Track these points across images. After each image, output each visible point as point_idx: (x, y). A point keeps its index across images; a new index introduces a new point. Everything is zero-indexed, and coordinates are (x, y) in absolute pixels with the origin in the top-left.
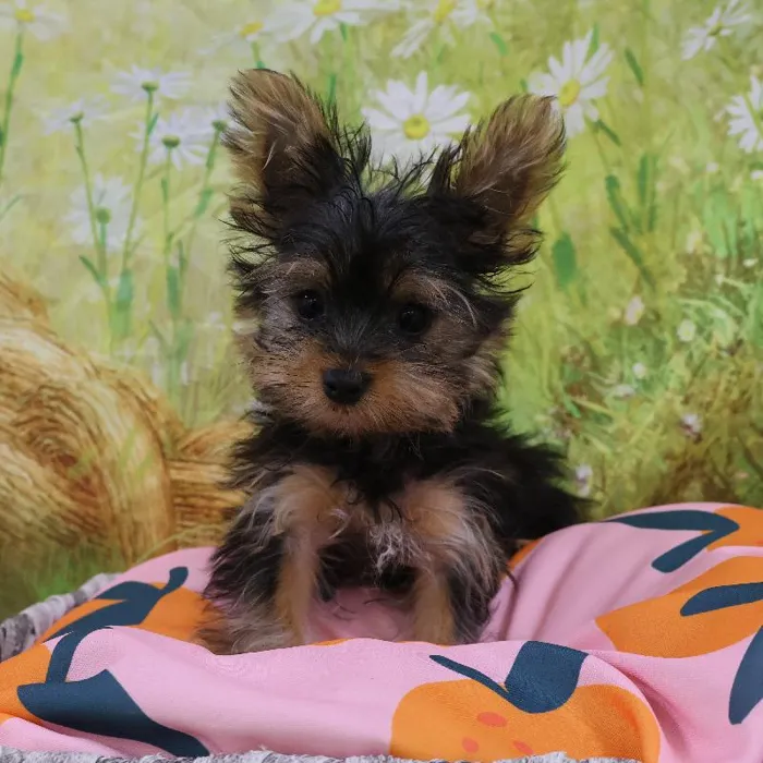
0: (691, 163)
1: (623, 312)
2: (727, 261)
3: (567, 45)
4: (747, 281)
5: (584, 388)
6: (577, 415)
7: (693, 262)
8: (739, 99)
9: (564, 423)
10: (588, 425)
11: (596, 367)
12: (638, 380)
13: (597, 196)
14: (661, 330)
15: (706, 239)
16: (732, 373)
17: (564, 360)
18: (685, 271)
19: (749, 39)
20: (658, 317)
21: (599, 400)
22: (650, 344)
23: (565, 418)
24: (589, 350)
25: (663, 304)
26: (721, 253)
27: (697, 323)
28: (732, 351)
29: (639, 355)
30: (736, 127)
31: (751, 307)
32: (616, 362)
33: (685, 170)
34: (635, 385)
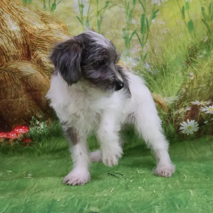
1: (203, 39)
5: (193, 56)
6: (190, 61)
9: (188, 63)
10: (193, 64)
11: (196, 51)
12: (204, 55)
13: (199, 12)
14: (210, 44)
17: (190, 49)
20: (210, 41)
21: (196, 58)
22: (207, 47)
23: (188, 62)
24: (195, 47)
29: (205, 49)
32: (200, 50)
34: (203, 56)
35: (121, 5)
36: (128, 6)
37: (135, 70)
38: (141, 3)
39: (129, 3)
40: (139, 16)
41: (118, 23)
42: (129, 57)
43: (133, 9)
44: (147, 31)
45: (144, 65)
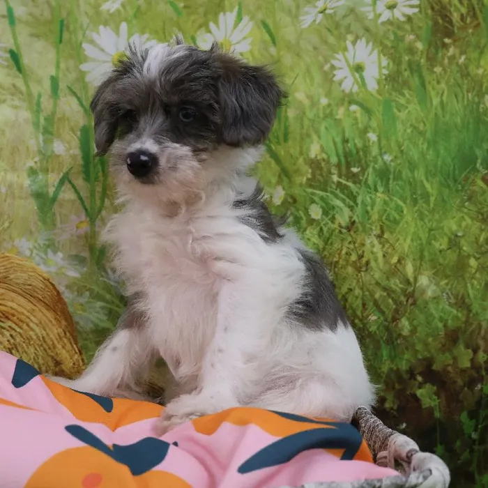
0: (310, 97)
1: (271, 196)
2: (339, 165)
3: (221, 15)
4: (354, 183)
7: (315, 164)
8: (340, 56)
14: (298, 210)
15: (323, 149)
16: (350, 243)
18: (310, 171)
19: (345, 16)
20: (295, 201)
25: (297, 191)
26: (334, 160)
27: (322, 207)
28: (349, 229)
30: (339, 75)
31: (359, 200)
33: (306, 102)
35: (17, 103)
36: (38, 104)
37: (78, 292)
38: (74, 94)
39: (40, 96)
40: (72, 130)
41: (12, 153)
42: (55, 252)
43: (54, 113)
44: (100, 174)
45: (102, 276)
